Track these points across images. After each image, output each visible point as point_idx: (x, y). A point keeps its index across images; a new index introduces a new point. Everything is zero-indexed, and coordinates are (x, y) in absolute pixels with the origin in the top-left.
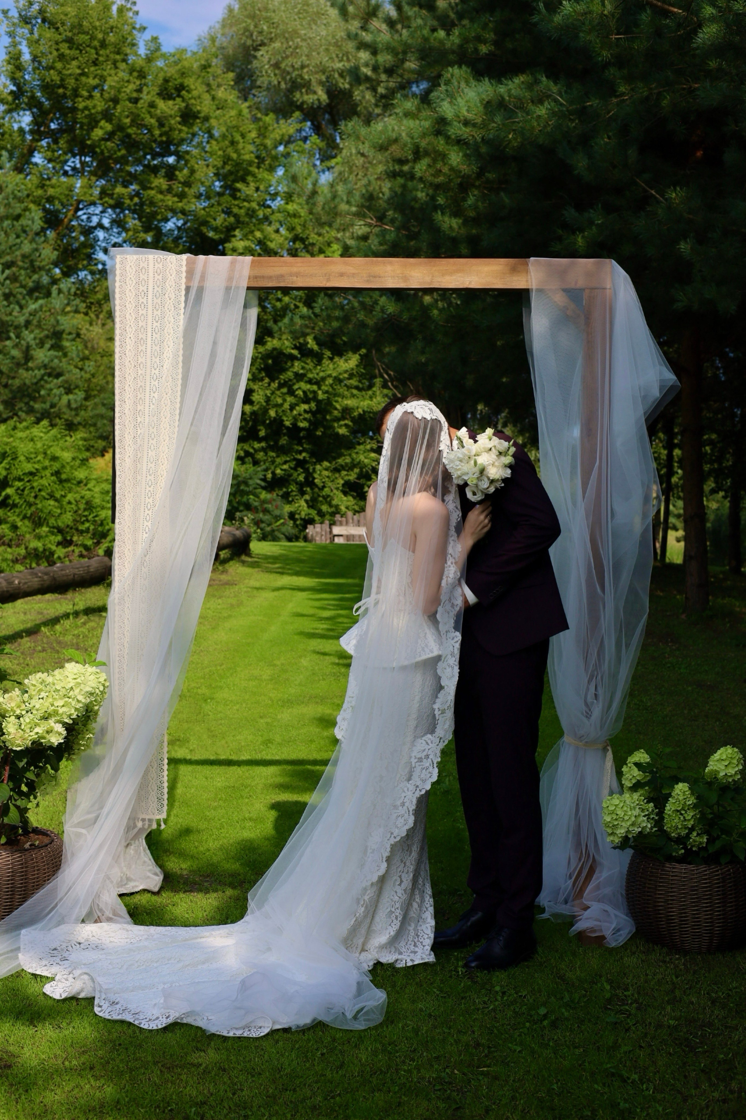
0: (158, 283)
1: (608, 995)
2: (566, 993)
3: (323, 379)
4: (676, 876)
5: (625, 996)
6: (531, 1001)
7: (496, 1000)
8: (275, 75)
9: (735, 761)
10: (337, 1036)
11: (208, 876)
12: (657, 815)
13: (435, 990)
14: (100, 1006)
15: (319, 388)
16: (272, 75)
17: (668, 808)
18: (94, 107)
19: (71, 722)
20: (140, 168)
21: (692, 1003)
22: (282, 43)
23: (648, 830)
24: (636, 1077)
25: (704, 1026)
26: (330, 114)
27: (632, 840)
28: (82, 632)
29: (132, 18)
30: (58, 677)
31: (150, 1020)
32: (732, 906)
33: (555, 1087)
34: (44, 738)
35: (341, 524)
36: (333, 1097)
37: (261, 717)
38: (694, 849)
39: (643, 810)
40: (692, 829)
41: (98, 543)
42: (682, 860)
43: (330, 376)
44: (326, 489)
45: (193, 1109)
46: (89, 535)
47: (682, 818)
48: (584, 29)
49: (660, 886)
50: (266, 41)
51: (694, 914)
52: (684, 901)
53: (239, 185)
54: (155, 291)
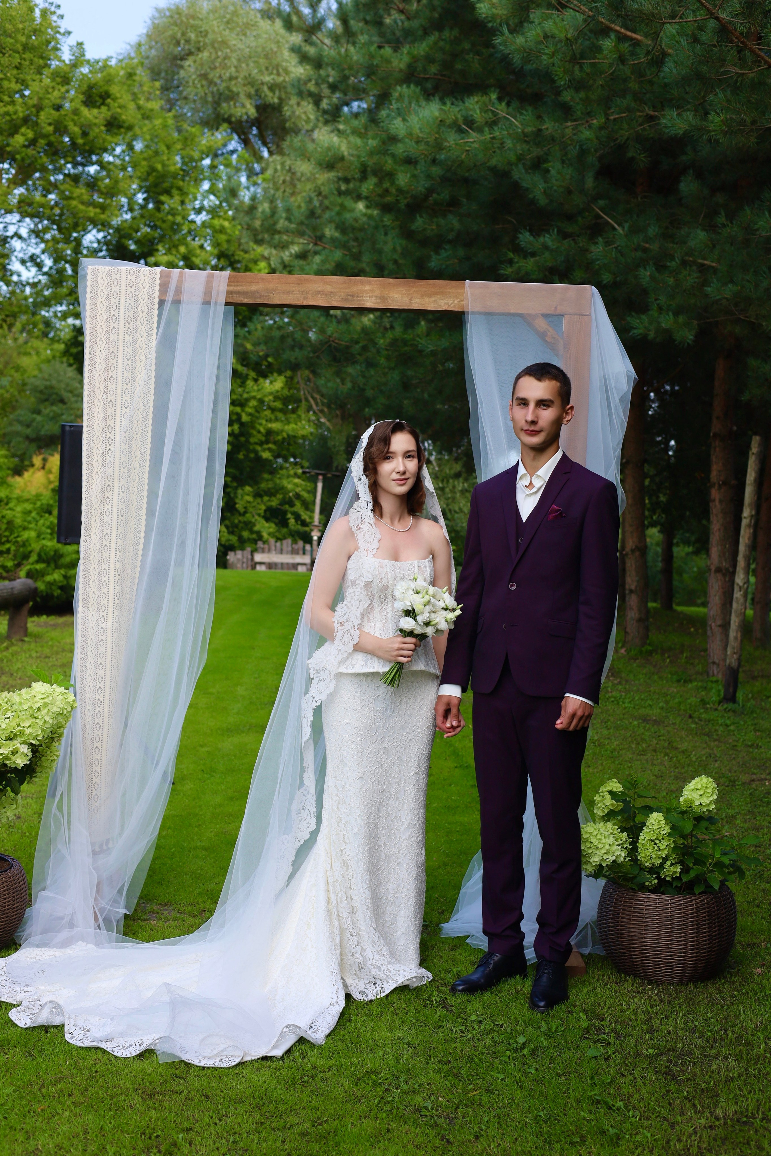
0: (131, 296)
1: (585, 1025)
2: (543, 1023)
3: (248, 400)
4: (650, 906)
5: (603, 1026)
6: (509, 1030)
7: (474, 1029)
8: (202, 86)
9: (710, 791)
10: (318, 1064)
11: (166, 905)
12: (630, 844)
13: (411, 1019)
14: (70, 1033)
15: (243, 411)
16: (199, 86)
17: (642, 837)
18: (15, 113)
19: (37, 743)
20: (61, 177)
21: (670, 1033)
22: (211, 53)
23: (622, 859)
24: (621, 1104)
25: (683, 1055)
26: (258, 128)
27: (606, 869)
28: (6, 657)
29: (55, 22)
30: (25, 696)
31: (123, 1047)
32: (705, 937)
33: (541, 1113)
34: (10, 759)
35: (263, 551)
36: (320, 1124)
37: (202, 746)
38: (668, 879)
39: (616, 839)
40: (665, 859)
41: (19, 565)
42: (655, 890)
43: (254, 398)
44: (248, 515)
45: (181, 1136)
46: (10, 556)
47: (656, 848)
48: (547, 52)
49: (634, 916)
50: (193, 50)
51: (667, 944)
52: (658, 931)
53: (163, 198)
54: (128, 303)
